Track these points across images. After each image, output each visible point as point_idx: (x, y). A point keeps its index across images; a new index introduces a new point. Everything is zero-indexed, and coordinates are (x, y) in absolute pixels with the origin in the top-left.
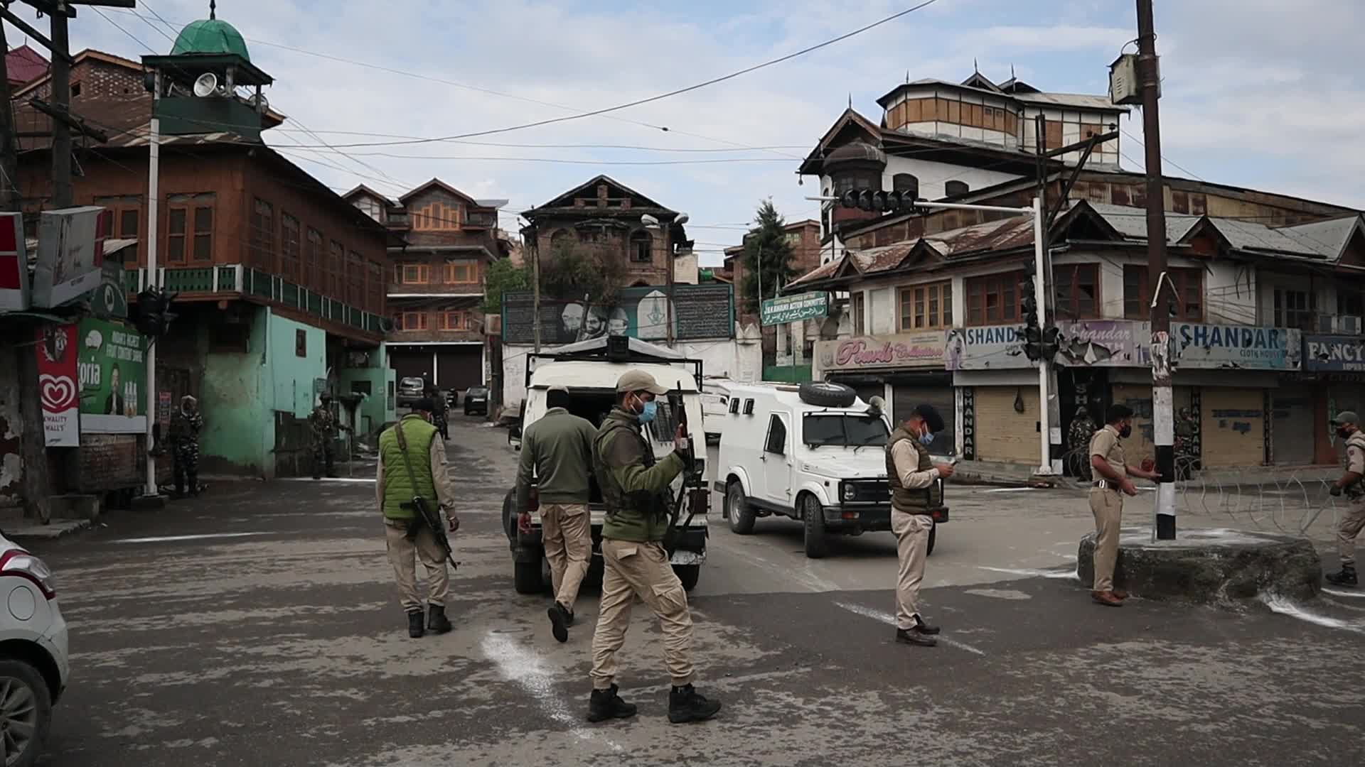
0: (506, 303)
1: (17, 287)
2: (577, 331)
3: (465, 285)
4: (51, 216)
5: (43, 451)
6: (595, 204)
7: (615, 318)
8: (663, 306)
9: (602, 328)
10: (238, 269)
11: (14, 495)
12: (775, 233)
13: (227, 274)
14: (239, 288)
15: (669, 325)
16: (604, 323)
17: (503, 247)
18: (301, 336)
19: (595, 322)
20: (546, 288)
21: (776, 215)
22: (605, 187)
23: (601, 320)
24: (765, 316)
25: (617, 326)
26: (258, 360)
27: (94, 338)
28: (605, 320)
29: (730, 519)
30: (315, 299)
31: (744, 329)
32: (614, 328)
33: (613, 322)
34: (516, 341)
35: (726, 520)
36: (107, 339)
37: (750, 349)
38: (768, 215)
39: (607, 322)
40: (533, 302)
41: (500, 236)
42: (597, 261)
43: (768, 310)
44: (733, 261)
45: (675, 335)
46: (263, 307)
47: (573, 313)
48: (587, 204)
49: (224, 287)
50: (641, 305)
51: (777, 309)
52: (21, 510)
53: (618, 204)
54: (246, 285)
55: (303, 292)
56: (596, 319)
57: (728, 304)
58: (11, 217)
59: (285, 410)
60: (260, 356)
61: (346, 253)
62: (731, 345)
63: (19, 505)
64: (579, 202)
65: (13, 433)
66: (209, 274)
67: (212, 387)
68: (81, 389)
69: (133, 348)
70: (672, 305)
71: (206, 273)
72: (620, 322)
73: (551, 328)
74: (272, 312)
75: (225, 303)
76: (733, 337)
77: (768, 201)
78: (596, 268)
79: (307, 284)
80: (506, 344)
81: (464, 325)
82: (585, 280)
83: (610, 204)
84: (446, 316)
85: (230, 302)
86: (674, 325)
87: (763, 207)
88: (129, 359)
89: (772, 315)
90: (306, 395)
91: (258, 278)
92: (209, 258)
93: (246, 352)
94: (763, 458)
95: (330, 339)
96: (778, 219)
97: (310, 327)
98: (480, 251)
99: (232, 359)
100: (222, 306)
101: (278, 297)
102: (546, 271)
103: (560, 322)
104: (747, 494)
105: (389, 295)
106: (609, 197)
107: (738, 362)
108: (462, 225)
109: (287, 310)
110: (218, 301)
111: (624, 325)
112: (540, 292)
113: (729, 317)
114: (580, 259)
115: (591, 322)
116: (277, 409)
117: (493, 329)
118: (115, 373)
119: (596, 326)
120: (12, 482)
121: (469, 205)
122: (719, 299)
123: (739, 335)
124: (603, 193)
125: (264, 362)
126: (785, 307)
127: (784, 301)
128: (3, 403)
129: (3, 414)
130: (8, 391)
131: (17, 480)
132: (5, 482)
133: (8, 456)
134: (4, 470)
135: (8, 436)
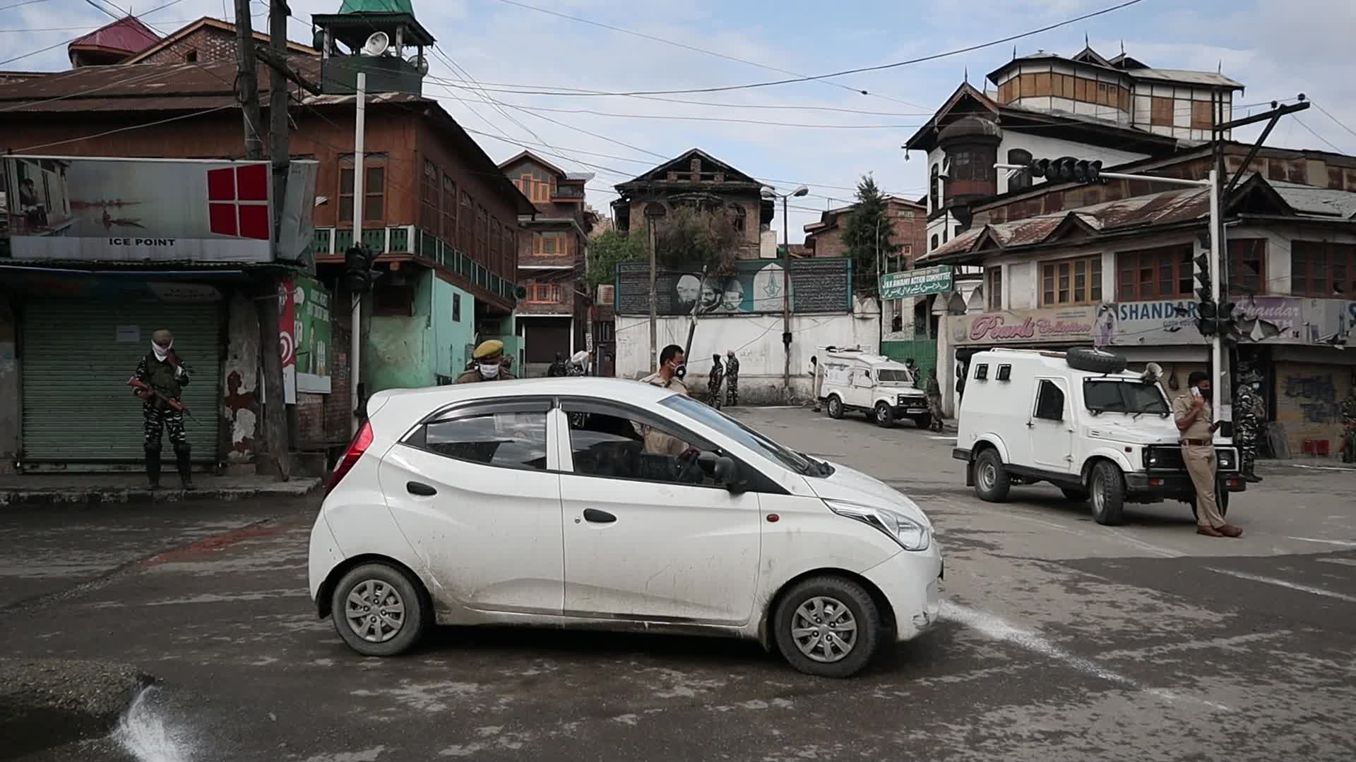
0: (620, 274)
2: (694, 301)
3: (555, 257)
5: (284, 406)
6: (688, 177)
7: (730, 290)
8: (780, 278)
9: (718, 301)
10: (411, 229)
11: (246, 451)
12: (876, 208)
13: (399, 235)
14: (411, 249)
15: (786, 298)
16: (719, 296)
17: (589, 219)
18: (457, 299)
19: (710, 294)
20: (661, 260)
21: (876, 190)
22: (698, 161)
23: (716, 292)
24: (883, 291)
25: (732, 298)
26: (424, 325)
27: (299, 296)
28: (720, 293)
29: (978, 487)
30: (467, 264)
31: (862, 303)
32: (730, 300)
33: (729, 294)
34: (628, 312)
35: (973, 488)
36: (307, 298)
37: (868, 323)
38: (868, 190)
39: (722, 293)
40: (649, 273)
41: (585, 209)
42: (713, 233)
43: (887, 285)
44: (815, 237)
45: (792, 308)
46: (429, 269)
47: (689, 286)
48: (680, 177)
49: (396, 248)
50: (757, 278)
51: (897, 283)
52: (253, 466)
53: (711, 178)
54: (417, 248)
55: (458, 254)
56: (711, 291)
57: (846, 278)
58: (264, 166)
59: (444, 375)
60: (425, 319)
61: (489, 217)
62: (847, 320)
63: (251, 461)
64: (673, 176)
65: (245, 388)
66: (381, 236)
67: (375, 349)
68: (296, 346)
69: (322, 306)
70: (789, 277)
71: (378, 234)
72: (737, 295)
73: (665, 299)
74: (437, 276)
75: (397, 264)
76: (850, 311)
77: (868, 176)
78: (713, 240)
79: (461, 250)
80: (618, 315)
81: (552, 297)
82: (700, 252)
83: (703, 177)
84: (535, 288)
85: (402, 263)
86: (791, 299)
87: (863, 182)
88: (320, 317)
89: (891, 289)
90: (460, 360)
91: (426, 240)
92: (380, 218)
93: (410, 315)
94: (1030, 424)
95: (478, 304)
96: (879, 194)
97: (463, 292)
98: (569, 224)
99: (397, 321)
100: (394, 267)
101: (440, 260)
102: (661, 243)
103: (674, 294)
104: (1005, 461)
105: (519, 267)
106: (702, 171)
107: (855, 336)
108: (552, 198)
109: (448, 274)
110: (390, 262)
111: (740, 297)
112: (656, 263)
113: (846, 290)
114: (696, 231)
115: (706, 294)
116: (438, 373)
117: (606, 300)
118: (312, 331)
119: (711, 298)
120: (244, 438)
121: (559, 177)
122: (836, 273)
123: (857, 309)
124: (696, 164)
125: (428, 325)
126: (906, 282)
127: (905, 275)
128: (236, 357)
129: (236, 368)
130: (240, 346)
131: (250, 435)
132: (237, 437)
133: (241, 412)
134: (237, 425)
135: (241, 391)
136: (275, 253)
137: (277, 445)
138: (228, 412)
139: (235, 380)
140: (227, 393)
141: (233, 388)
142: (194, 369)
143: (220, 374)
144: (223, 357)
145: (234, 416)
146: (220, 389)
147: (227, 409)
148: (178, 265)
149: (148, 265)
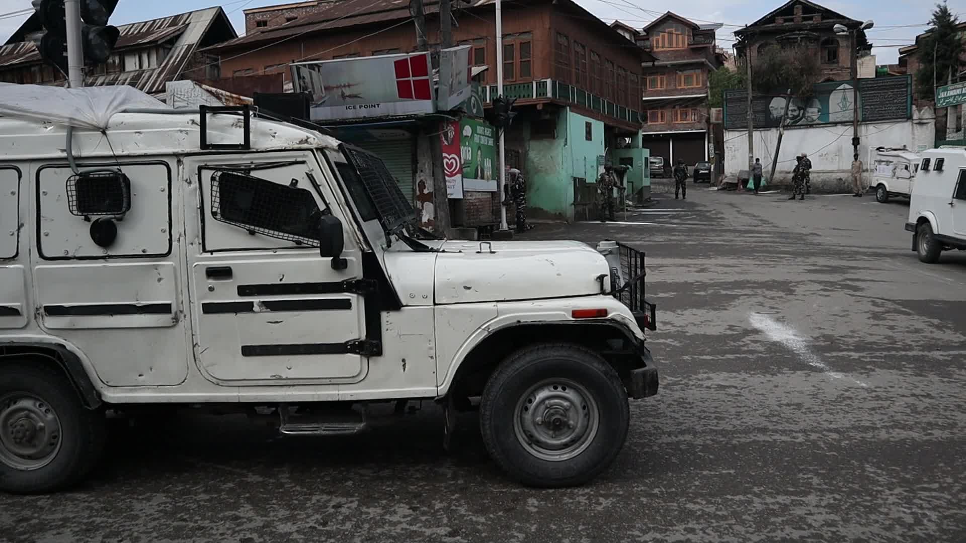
0: (726, 100)
1: (429, 98)
2: (781, 117)
3: (692, 88)
4: (446, 52)
5: (447, 200)
6: (792, 20)
7: (811, 107)
8: (850, 95)
9: (801, 115)
10: (549, 81)
11: (430, 227)
12: (949, 31)
13: (542, 86)
14: (549, 95)
15: (856, 111)
16: (802, 111)
17: (719, 59)
18: (588, 126)
19: (795, 110)
20: (756, 86)
21: (950, 15)
22: (800, 6)
23: (800, 109)
24: (939, 100)
25: (812, 113)
26: (563, 144)
27: (467, 131)
28: (803, 109)
29: (919, 252)
30: (596, 101)
31: (919, 111)
32: (810, 115)
33: (810, 110)
34: (734, 128)
35: (916, 253)
36: (474, 131)
37: (925, 127)
38: (943, 16)
39: (804, 110)
40: (747, 98)
41: (717, 51)
42: (797, 63)
43: (942, 95)
44: (907, 58)
45: (860, 118)
46: (564, 107)
47: (778, 105)
48: (786, 21)
49: (540, 94)
50: (832, 96)
51: (951, 93)
53: (811, 19)
54: (554, 93)
55: (589, 95)
56: (796, 108)
57: (907, 91)
58: (425, 55)
59: (580, 177)
60: (564, 140)
61: (615, 67)
62: (907, 125)
64: (780, 20)
66: (530, 86)
67: (533, 162)
68: (463, 162)
69: (488, 137)
70: (858, 93)
71: (528, 86)
72: (816, 110)
73: (761, 117)
74: (571, 111)
75: (541, 105)
76: (910, 118)
77: (942, 4)
78: (796, 69)
79: (591, 92)
80: (726, 129)
81: (692, 118)
82: (787, 79)
83: (805, 19)
84: (679, 112)
85: (544, 104)
86: (860, 111)
87: (938, 10)
88: (486, 143)
89: (945, 98)
90: (592, 167)
91: (562, 88)
92: (530, 76)
93: (554, 138)
94: (951, 204)
95: (607, 129)
96: (952, 19)
97: (594, 120)
98: (703, 63)
99: (545, 143)
100: (539, 107)
101: (573, 100)
102: (756, 74)
103: (767, 112)
104: (935, 232)
105: (644, 99)
106: (804, 13)
107: (913, 138)
108: (689, 45)
109: (580, 109)
110: (536, 105)
111: (819, 112)
112: (752, 90)
113: (906, 102)
114: (782, 63)
115: (792, 111)
116: (575, 176)
117: (717, 119)
118: (479, 152)
119: (796, 113)
120: (429, 220)
121: (694, 28)
122: (898, 88)
123: (915, 117)
124: (798, 12)
125: (566, 144)
126: (958, 92)
127: (958, 86)
128: (422, 171)
129: (422, 178)
130: (424, 164)
131: (432, 218)
132: (425, 219)
133: (426, 203)
134: (424, 212)
135: (426, 191)
136: (436, 107)
137: (443, 224)
138: (419, 205)
139: (422, 185)
140: (418, 193)
141: (421, 190)
142: (399, 179)
143: (414, 182)
144: (415, 172)
145: (423, 206)
146: (414, 190)
147: (418, 202)
148: (380, 119)
149: (366, 120)
